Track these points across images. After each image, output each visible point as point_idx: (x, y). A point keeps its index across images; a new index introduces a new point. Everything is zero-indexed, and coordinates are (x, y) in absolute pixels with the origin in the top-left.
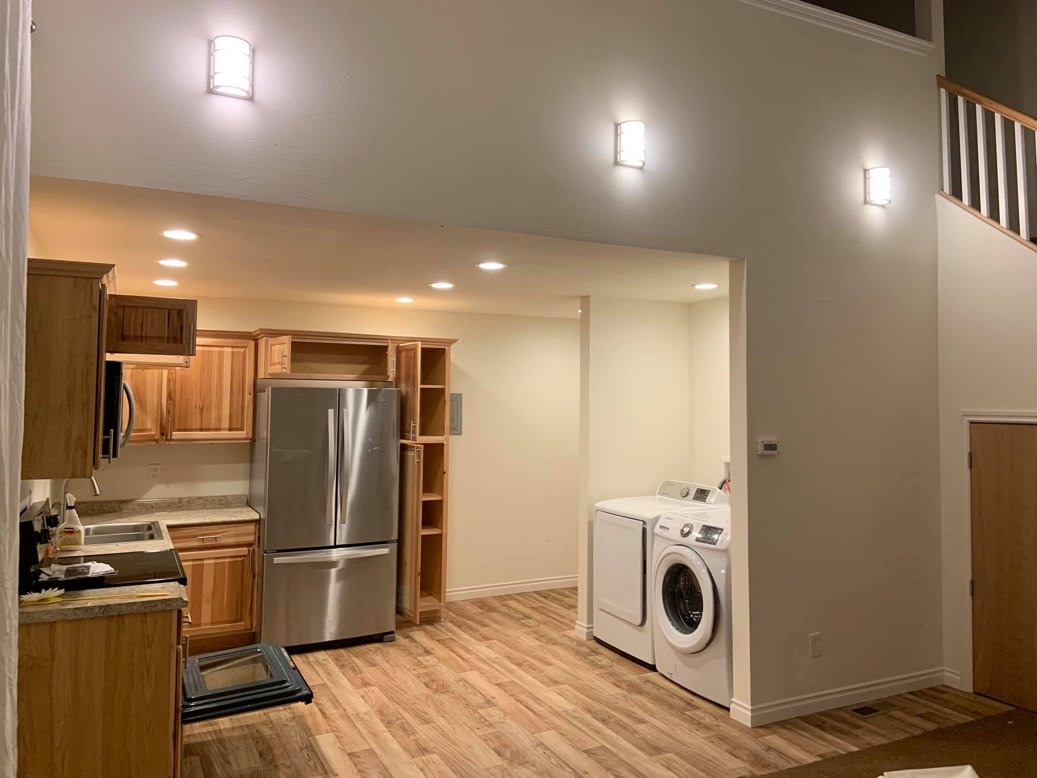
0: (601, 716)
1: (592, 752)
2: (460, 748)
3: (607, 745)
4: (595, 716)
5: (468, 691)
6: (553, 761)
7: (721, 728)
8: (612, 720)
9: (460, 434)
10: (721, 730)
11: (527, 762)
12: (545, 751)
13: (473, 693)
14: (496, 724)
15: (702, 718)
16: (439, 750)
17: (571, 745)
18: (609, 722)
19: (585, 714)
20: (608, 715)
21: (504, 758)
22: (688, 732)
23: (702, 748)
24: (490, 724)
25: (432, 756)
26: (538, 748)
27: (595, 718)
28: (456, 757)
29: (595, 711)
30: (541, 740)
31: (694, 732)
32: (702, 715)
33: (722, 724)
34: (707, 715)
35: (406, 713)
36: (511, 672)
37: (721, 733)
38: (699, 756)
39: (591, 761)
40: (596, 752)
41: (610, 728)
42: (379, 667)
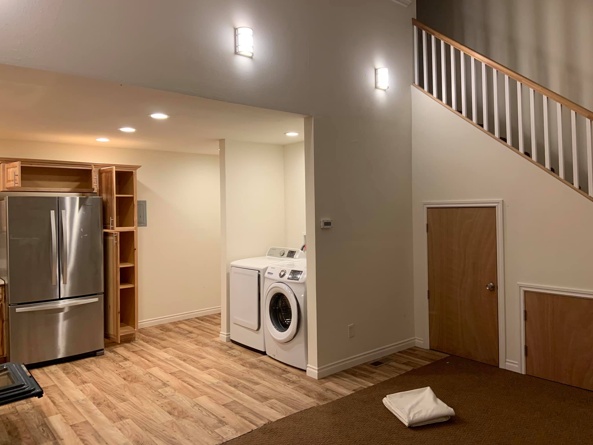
0: (234, 384)
1: (228, 405)
2: (146, 413)
3: (236, 400)
4: (230, 384)
5: (151, 380)
6: (204, 413)
7: (301, 382)
8: (240, 385)
9: (146, 226)
10: (301, 383)
11: (188, 416)
12: (199, 408)
13: (154, 380)
14: (168, 396)
15: (291, 378)
16: (132, 416)
17: (215, 402)
18: (238, 387)
19: (224, 383)
20: (238, 383)
21: (174, 416)
22: (283, 386)
23: (290, 394)
24: (166, 397)
25: (127, 420)
26: (195, 407)
27: (230, 385)
28: (143, 419)
29: (230, 381)
30: (197, 402)
31: (286, 386)
32: (291, 376)
33: (302, 380)
34: (294, 376)
35: (110, 397)
36: (179, 365)
37: (301, 384)
38: (289, 398)
39: (228, 411)
40: (230, 404)
41: (239, 390)
42: (93, 371)
